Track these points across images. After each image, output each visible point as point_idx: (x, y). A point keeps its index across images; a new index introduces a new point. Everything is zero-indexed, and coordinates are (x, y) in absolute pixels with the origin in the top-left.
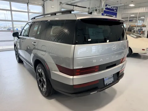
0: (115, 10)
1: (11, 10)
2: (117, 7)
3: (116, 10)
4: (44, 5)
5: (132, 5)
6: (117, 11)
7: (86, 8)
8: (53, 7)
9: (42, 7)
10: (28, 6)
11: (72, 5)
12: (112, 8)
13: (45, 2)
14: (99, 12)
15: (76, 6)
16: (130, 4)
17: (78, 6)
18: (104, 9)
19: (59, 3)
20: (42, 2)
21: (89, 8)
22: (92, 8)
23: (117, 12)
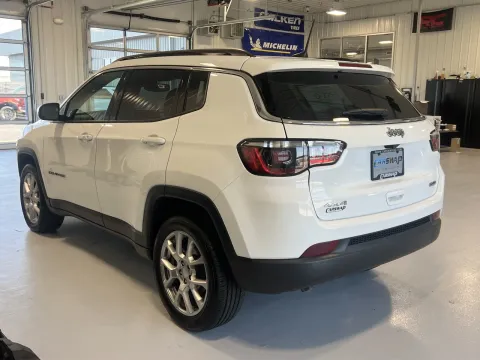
2: (302, 17)
3: (297, 25)
4: (27, 18)
5: (337, 13)
6: (302, 30)
7: (179, 21)
8: (58, 21)
9: (23, 22)
11: (126, 15)
12: (283, 19)
13: (30, 6)
14: (228, 36)
15: (141, 16)
16: (328, 10)
17: (150, 18)
18: (249, 23)
19: (80, 11)
20: (22, 8)
21: (190, 23)
22: (199, 23)
23: (306, 34)
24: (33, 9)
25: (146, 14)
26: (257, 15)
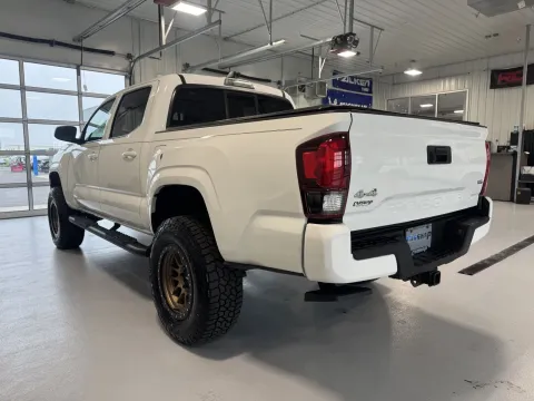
0: (366, 90)
1: (23, 88)
2: (371, 80)
3: (366, 87)
4: (131, 73)
5: (413, 73)
6: (370, 92)
7: (270, 81)
9: (126, 77)
10: (79, 74)
11: (224, 72)
12: (356, 81)
13: (135, 61)
14: (313, 96)
15: (237, 75)
16: (406, 70)
17: (244, 76)
18: (329, 86)
19: (181, 68)
20: (125, 63)
21: (279, 83)
22: (288, 83)
23: (373, 95)
24: (137, 64)
25: (243, 73)
26: (334, 74)
